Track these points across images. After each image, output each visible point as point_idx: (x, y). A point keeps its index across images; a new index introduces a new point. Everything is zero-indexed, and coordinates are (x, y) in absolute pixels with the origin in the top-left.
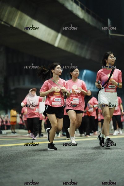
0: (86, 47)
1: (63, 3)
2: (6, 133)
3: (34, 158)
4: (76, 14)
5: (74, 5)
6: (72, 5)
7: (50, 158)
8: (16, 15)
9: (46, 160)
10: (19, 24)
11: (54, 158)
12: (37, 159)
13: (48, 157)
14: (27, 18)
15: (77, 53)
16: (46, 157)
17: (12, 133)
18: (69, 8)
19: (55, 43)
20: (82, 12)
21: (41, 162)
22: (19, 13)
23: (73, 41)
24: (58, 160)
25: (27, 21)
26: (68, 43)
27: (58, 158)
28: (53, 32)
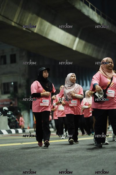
0: (102, 50)
1: (80, 9)
2: (28, 132)
3: (55, 155)
4: (92, 19)
5: (91, 10)
6: (88, 11)
7: (70, 155)
8: (37, 22)
9: (66, 157)
10: (40, 29)
11: (74, 155)
12: (58, 156)
13: (69, 155)
14: (47, 24)
15: (94, 56)
16: (66, 155)
17: (34, 132)
18: (86, 14)
19: (73, 47)
20: (98, 16)
21: (62, 159)
22: (40, 19)
23: (89, 44)
24: (78, 157)
25: (47, 27)
26: (85, 46)
27: (78, 155)
28: (71, 37)
